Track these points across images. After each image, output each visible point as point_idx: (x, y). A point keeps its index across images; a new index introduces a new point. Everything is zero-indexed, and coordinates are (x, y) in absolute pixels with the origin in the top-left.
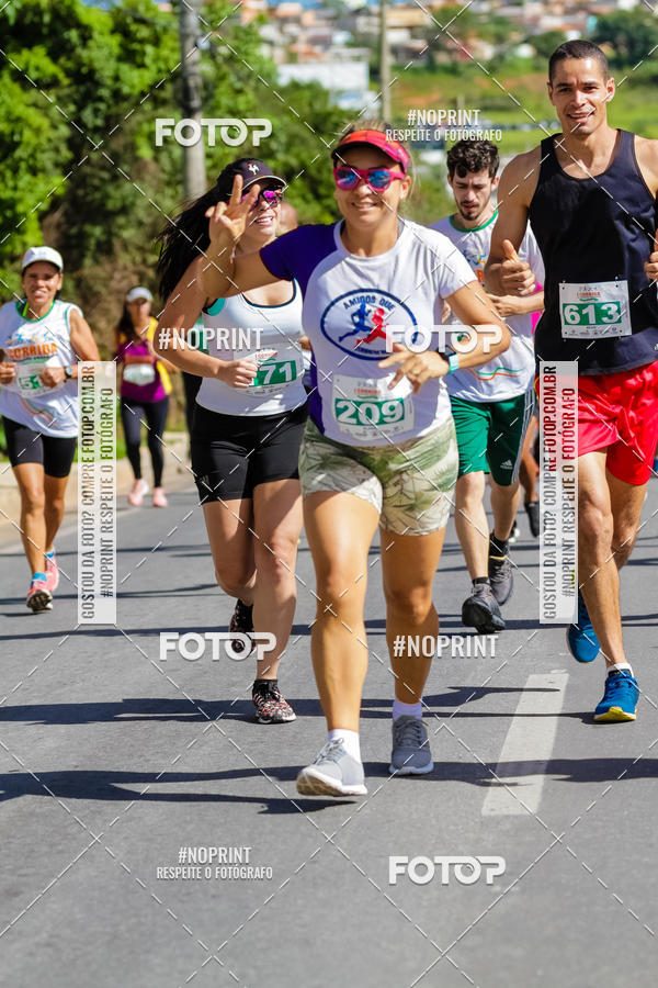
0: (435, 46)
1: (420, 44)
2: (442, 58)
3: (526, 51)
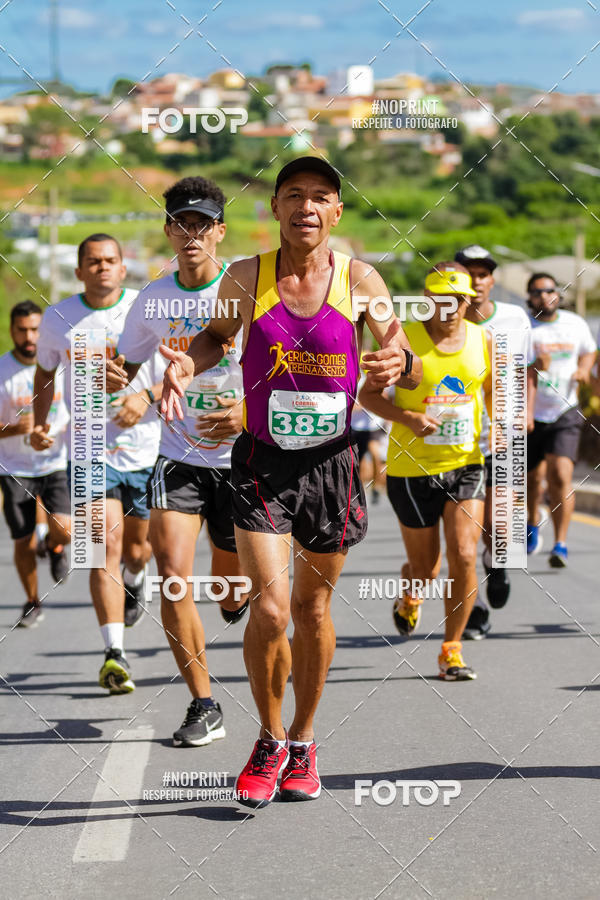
0: (29, 141)
1: (16, 140)
2: (35, 153)
3: (115, 148)
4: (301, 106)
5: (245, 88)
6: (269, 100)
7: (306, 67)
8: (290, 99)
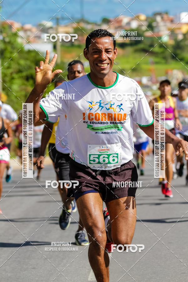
4: (165, 26)
5: (146, 20)
6: (154, 24)
7: (167, 13)
8: (161, 24)
